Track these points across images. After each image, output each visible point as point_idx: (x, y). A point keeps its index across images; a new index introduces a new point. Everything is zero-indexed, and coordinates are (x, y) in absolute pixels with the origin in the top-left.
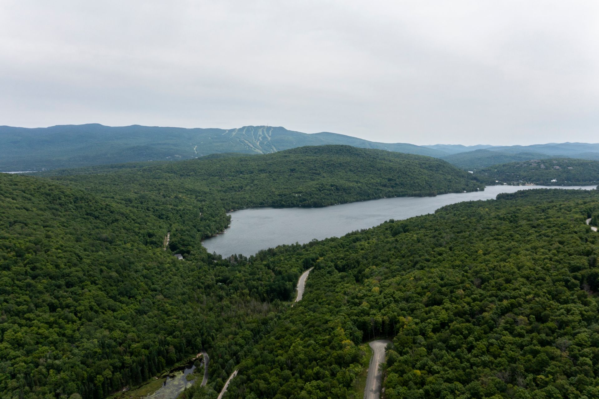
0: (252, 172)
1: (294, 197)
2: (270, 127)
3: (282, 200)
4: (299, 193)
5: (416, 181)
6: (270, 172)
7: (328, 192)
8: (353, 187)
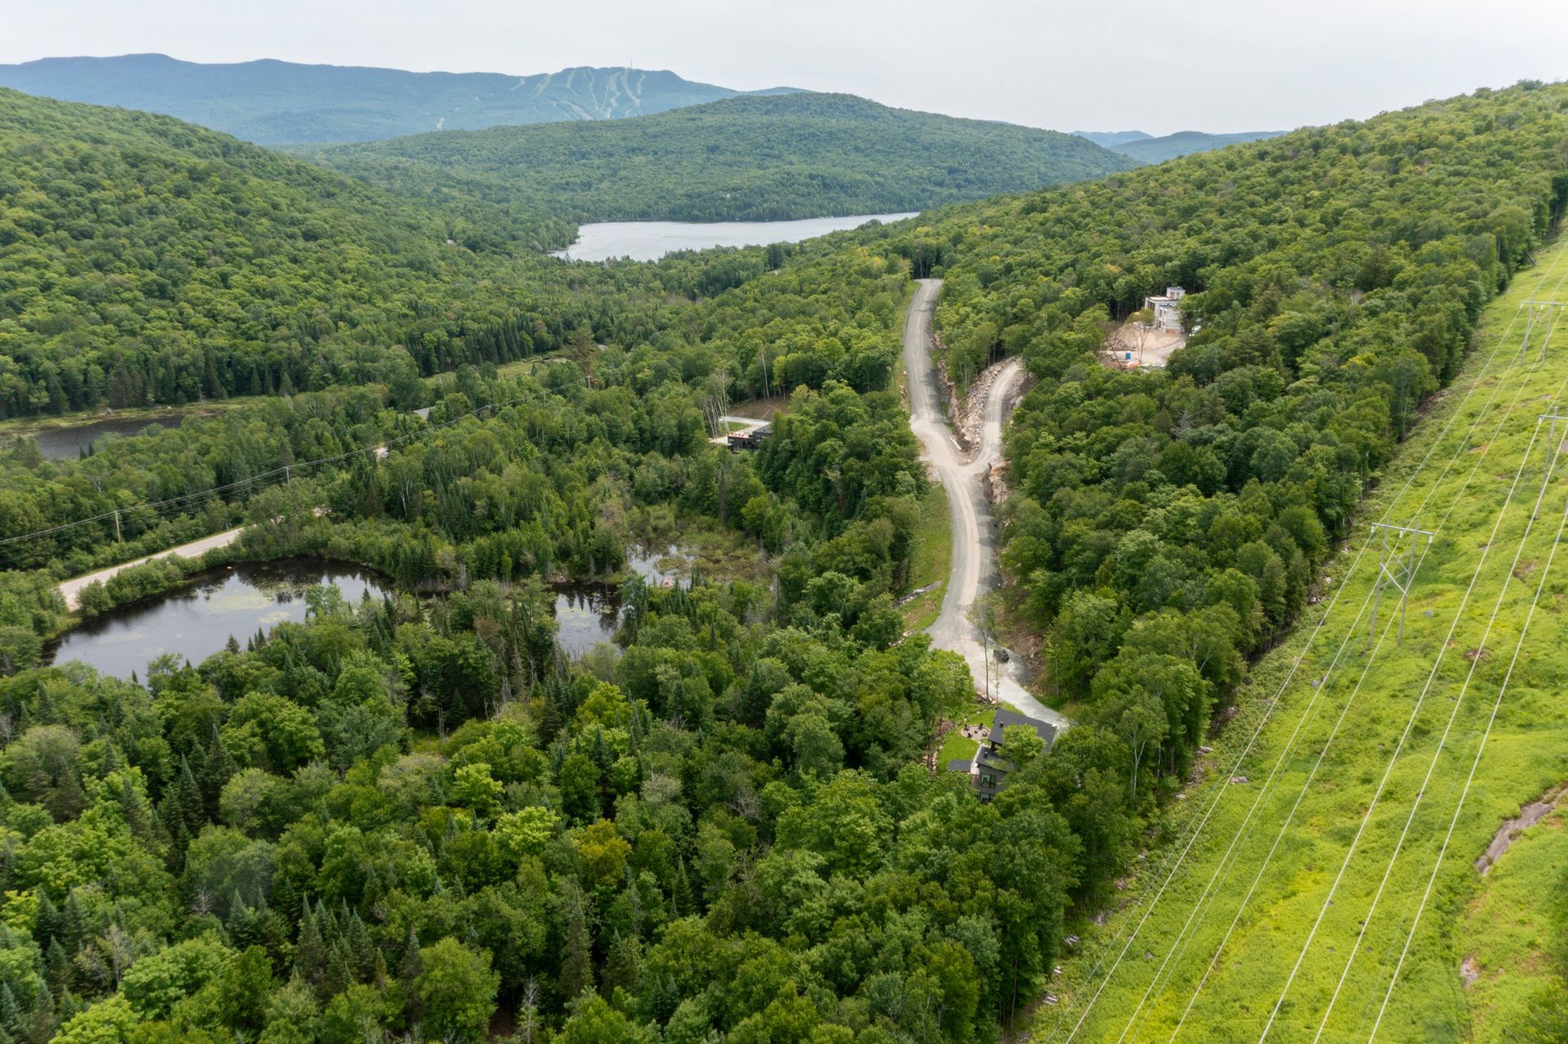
0: (611, 155)
1: (723, 199)
2: (639, 72)
3: (693, 206)
4: (734, 189)
5: (1016, 174)
6: (655, 153)
7: (804, 190)
8: (862, 182)
